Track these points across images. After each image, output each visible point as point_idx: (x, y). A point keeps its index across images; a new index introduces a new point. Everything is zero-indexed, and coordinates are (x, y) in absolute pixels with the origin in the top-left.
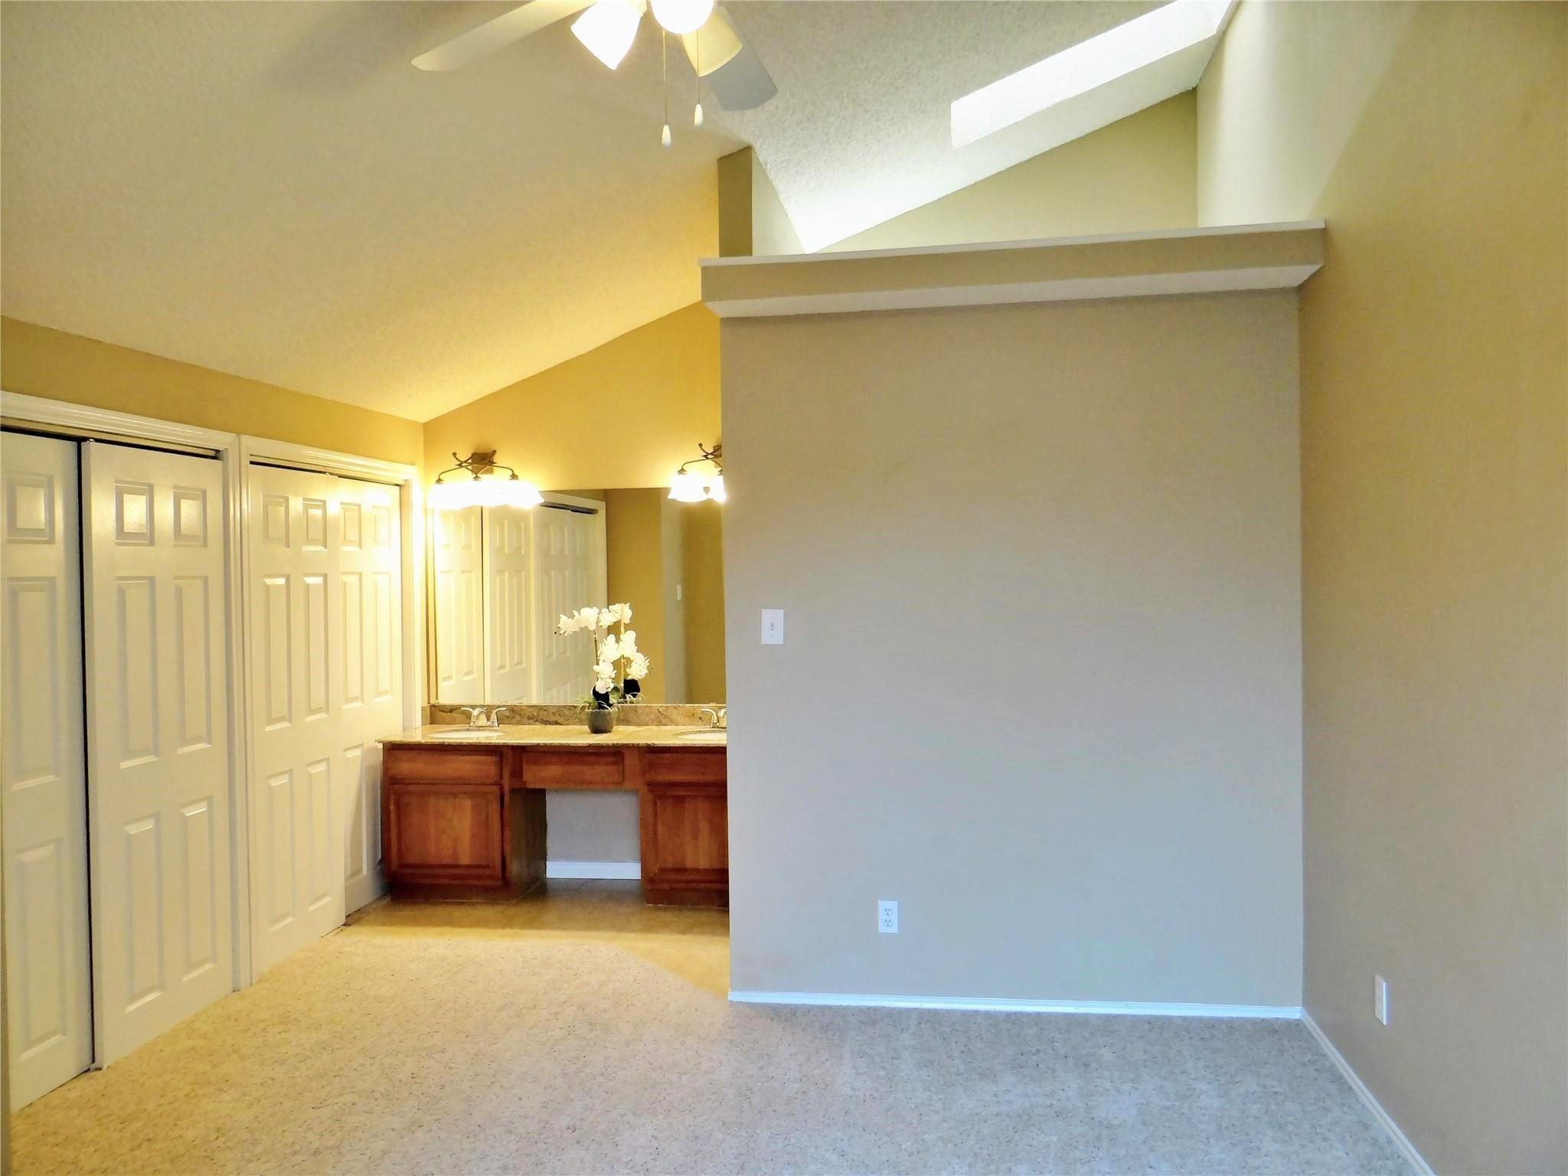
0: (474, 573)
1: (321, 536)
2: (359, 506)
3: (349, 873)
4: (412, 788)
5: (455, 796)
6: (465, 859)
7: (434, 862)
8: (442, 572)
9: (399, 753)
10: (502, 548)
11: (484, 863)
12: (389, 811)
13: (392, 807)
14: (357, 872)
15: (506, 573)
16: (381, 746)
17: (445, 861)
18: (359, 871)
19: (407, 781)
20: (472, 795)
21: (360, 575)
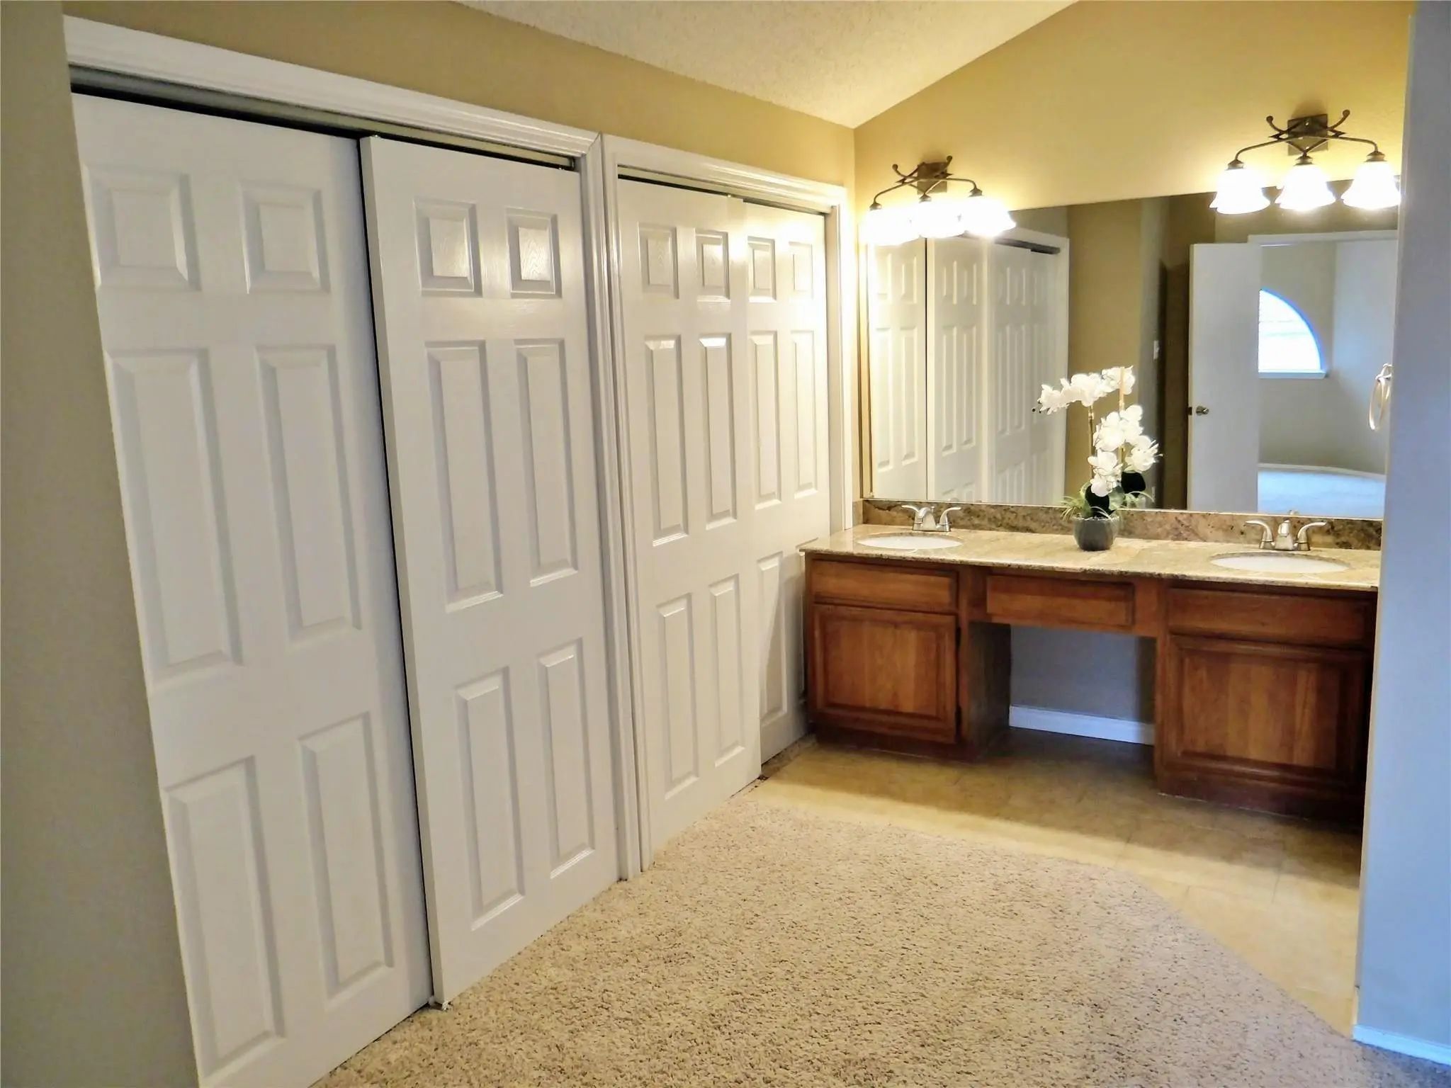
0: (916, 330)
1: (722, 283)
2: (773, 242)
3: (766, 711)
4: (843, 611)
5: (896, 625)
6: (908, 706)
7: (868, 705)
8: (879, 330)
9: (825, 564)
10: (949, 296)
11: (933, 712)
12: (813, 637)
13: (817, 633)
14: (774, 710)
15: (955, 330)
16: (803, 554)
17: (883, 706)
18: (779, 708)
19: (836, 601)
20: (918, 626)
21: (776, 335)
